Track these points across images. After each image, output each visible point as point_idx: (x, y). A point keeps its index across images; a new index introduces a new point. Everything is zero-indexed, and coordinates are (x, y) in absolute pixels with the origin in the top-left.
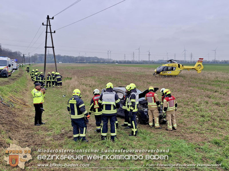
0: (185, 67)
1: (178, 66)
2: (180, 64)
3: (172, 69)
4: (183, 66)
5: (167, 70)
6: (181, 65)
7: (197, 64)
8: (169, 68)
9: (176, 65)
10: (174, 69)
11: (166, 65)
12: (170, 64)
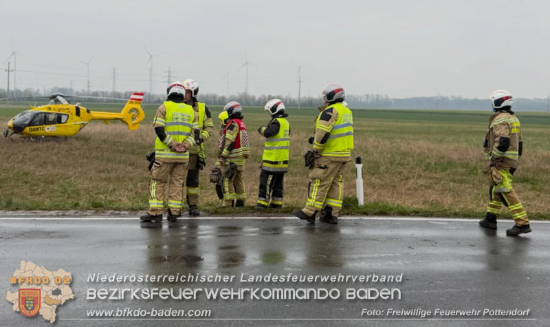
0: (95, 114)
1: (74, 111)
2: (80, 107)
3: (58, 120)
4: (88, 111)
5: (45, 120)
6: (83, 109)
7: (128, 106)
8: (52, 117)
9: (68, 109)
10: (64, 119)
11: (42, 109)
12: (52, 106)
